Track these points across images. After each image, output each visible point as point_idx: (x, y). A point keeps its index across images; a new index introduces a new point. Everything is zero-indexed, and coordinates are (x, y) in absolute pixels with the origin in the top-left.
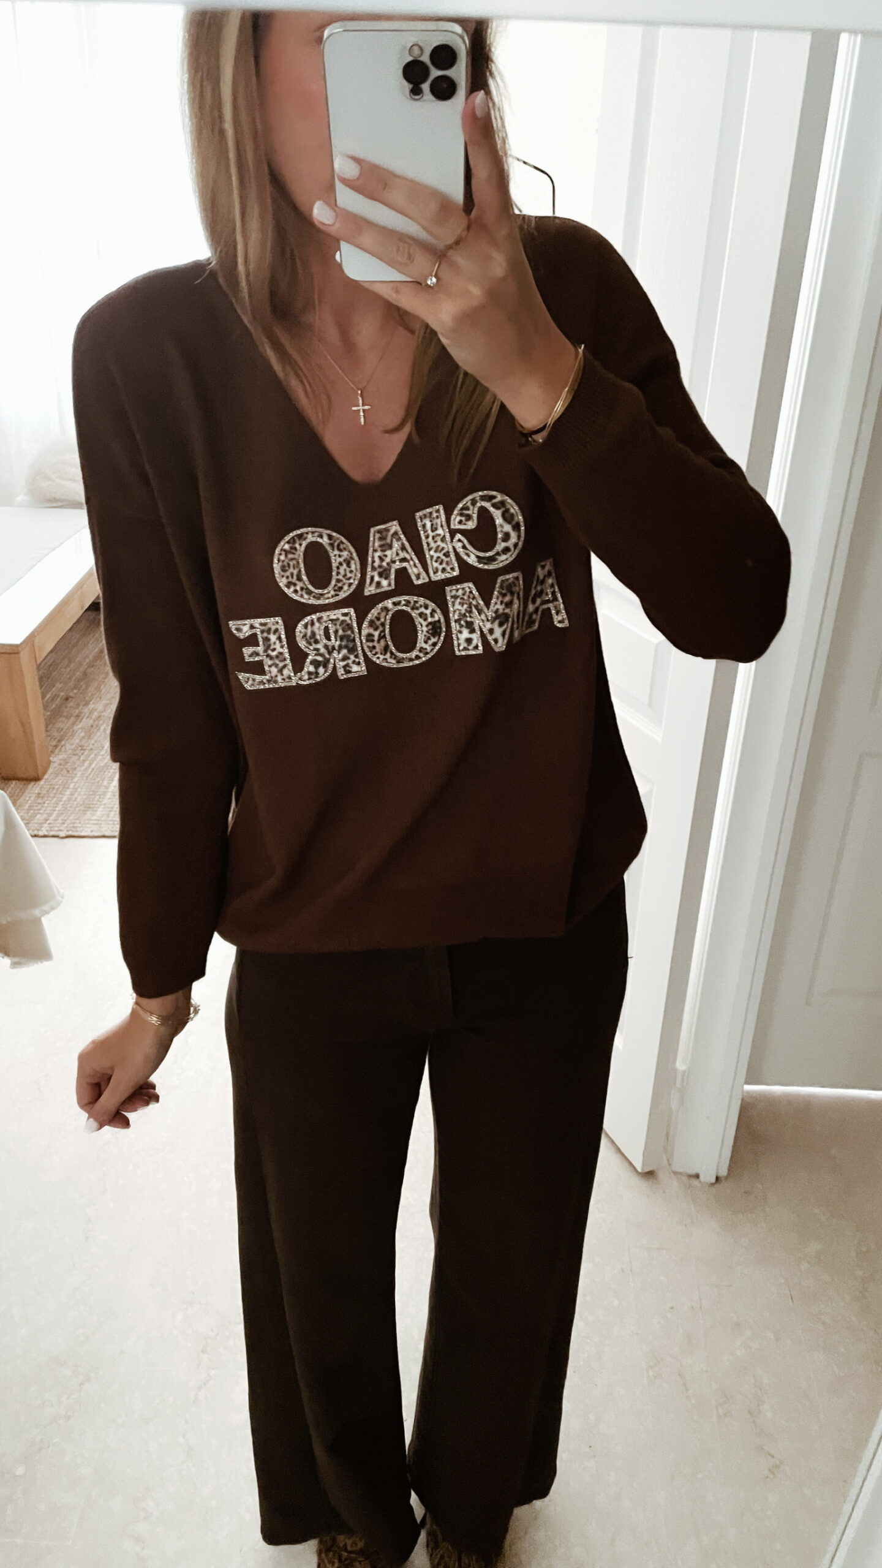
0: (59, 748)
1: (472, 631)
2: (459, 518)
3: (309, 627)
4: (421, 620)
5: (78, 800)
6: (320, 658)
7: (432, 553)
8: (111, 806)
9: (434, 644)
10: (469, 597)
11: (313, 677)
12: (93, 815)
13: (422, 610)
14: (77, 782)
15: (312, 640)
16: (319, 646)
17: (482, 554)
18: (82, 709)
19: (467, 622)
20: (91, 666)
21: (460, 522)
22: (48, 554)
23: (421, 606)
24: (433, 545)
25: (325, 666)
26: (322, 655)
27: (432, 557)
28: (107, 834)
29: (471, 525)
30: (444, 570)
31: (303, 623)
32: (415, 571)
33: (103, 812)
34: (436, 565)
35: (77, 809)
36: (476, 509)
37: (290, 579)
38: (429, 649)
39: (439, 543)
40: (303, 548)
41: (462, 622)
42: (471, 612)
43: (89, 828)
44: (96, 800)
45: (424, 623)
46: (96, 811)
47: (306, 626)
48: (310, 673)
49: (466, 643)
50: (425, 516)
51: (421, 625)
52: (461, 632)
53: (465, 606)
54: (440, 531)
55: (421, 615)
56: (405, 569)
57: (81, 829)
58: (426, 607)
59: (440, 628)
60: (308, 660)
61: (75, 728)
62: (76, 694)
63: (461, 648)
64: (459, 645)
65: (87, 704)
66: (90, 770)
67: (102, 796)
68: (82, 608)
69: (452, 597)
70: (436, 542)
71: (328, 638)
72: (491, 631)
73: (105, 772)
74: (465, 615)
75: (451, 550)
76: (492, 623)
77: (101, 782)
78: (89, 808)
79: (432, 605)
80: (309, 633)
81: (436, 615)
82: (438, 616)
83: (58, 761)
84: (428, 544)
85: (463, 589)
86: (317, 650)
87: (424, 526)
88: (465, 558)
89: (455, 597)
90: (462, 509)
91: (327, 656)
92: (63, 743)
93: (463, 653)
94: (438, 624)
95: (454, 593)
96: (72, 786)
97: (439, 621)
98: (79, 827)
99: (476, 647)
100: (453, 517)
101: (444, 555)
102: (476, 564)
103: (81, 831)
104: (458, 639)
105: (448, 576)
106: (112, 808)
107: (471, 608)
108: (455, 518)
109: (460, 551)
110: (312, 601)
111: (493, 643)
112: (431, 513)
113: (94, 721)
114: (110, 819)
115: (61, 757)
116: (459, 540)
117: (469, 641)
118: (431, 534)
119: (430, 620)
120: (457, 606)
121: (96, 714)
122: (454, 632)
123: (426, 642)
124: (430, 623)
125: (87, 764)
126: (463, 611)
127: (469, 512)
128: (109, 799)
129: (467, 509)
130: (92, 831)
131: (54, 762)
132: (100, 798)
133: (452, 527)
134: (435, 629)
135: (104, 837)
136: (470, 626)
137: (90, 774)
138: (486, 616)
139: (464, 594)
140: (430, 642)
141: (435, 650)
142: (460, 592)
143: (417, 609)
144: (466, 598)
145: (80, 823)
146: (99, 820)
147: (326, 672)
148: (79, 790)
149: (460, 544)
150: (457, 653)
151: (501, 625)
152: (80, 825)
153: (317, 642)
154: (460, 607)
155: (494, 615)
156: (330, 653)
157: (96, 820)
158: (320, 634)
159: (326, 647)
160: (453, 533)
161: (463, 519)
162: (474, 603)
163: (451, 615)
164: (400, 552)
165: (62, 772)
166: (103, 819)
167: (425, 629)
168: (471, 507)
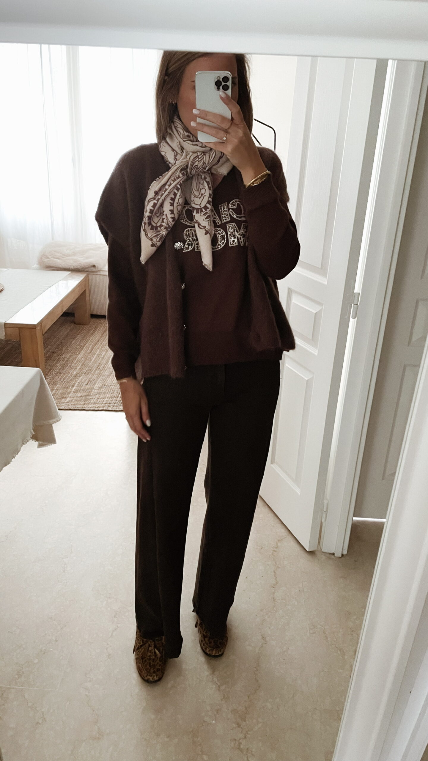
0: (50, 373)
1: (235, 238)
2: (231, 205)
3: (188, 231)
4: (219, 235)
5: (59, 394)
6: (190, 243)
7: (223, 215)
8: (73, 397)
9: (223, 243)
10: (234, 227)
11: (187, 249)
12: (66, 400)
13: (219, 232)
14: (57, 387)
15: (188, 236)
16: (190, 238)
17: (238, 216)
18: (60, 357)
19: (233, 235)
20: (64, 339)
21: (232, 206)
22: (48, 289)
23: (219, 231)
24: (223, 213)
25: (192, 246)
26: (191, 242)
27: (223, 216)
28: (71, 408)
29: (235, 207)
30: (226, 220)
31: (186, 230)
32: (218, 221)
33: (70, 400)
34: (224, 219)
35: (58, 398)
36: (237, 203)
37: (182, 218)
38: (221, 245)
39: (225, 212)
40: (185, 210)
41: (232, 235)
42: (234, 232)
43: (64, 406)
44: (67, 394)
45: (220, 236)
46: (66, 399)
47: (187, 231)
48: (186, 248)
49: (233, 241)
50: (222, 206)
51: (219, 236)
52: (231, 238)
53: (233, 230)
54: (226, 209)
55: (219, 233)
56: (215, 221)
57: (60, 406)
58: (220, 231)
59: (225, 237)
60: (186, 243)
61: (57, 364)
62: (57, 351)
63: (231, 244)
64: (230, 243)
65: (62, 355)
66: (64, 382)
67: (69, 393)
68: (62, 311)
69: (228, 227)
70: (224, 212)
71: (193, 236)
72: (240, 238)
73: (70, 383)
74: (232, 233)
75: (228, 214)
76: (241, 236)
77: (68, 387)
78: (64, 397)
79: (222, 230)
80: (188, 234)
81: (223, 233)
82: (224, 233)
83: (50, 378)
84: (222, 213)
85: (232, 224)
86: (189, 239)
87: (221, 209)
88: (232, 215)
89: (229, 227)
90: (233, 203)
91: (192, 242)
92: (51, 371)
93: (232, 246)
94: (224, 236)
95: (229, 226)
96: (56, 388)
97: (224, 235)
98: (59, 405)
99: (236, 243)
100: (230, 204)
101: (226, 215)
102: (236, 218)
103: (60, 407)
104: (230, 241)
105: (227, 221)
106: (74, 398)
107: (234, 230)
108: (230, 206)
109: (231, 214)
110: (189, 224)
111: (240, 242)
112: (223, 205)
113: (65, 362)
114: (73, 402)
115: (50, 377)
116: (231, 211)
117: (234, 241)
118: (223, 210)
119: (221, 235)
120: (230, 230)
121: (66, 359)
122: (229, 238)
123: (220, 242)
124: (222, 235)
125: (62, 380)
126: (232, 232)
127: (235, 204)
128: (72, 394)
129: (234, 203)
130: (65, 407)
131: (48, 379)
132: (68, 394)
133: (229, 207)
134: (223, 237)
135: (70, 410)
136: (234, 236)
137: (64, 384)
138: (239, 233)
139: (232, 226)
140: (222, 242)
141: (224, 245)
142: (231, 225)
143: (218, 231)
144: (233, 227)
145: (59, 403)
146: (68, 403)
147: (191, 248)
148: (59, 390)
149: (231, 212)
150: (230, 246)
151: (243, 237)
152: (59, 404)
153: (190, 237)
154: (231, 230)
155: (241, 233)
156: (193, 241)
157: (66, 402)
158: (191, 235)
159: (192, 239)
160: (229, 209)
161: (233, 205)
162: (235, 229)
163: (228, 233)
164: (213, 215)
165: (52, 383)
166: (70, 402)
167: (220, 238)
168: (235, 203)
